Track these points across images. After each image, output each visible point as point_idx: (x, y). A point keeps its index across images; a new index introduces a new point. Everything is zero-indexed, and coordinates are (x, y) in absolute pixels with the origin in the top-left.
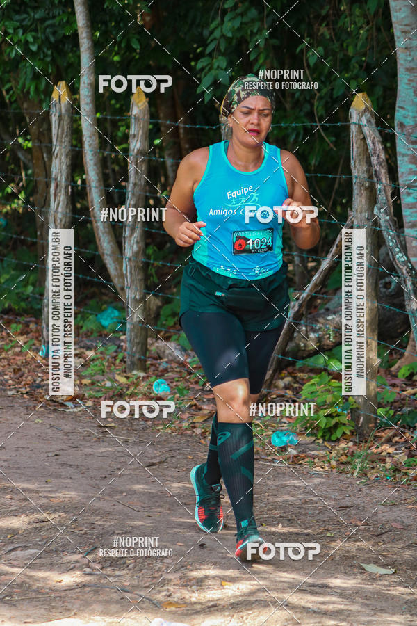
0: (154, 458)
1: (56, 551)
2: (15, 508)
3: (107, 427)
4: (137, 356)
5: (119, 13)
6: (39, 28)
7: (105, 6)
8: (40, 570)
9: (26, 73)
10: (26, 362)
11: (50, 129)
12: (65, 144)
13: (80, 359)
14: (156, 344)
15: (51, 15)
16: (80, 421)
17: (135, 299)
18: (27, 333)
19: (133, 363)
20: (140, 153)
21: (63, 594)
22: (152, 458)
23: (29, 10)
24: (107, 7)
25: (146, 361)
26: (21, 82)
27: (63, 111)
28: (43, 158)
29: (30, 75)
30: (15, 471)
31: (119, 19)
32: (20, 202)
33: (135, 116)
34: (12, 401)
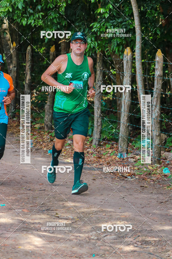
0: (163, 200)
1: (123, 237)
2: (107, 219)
3: (144, 187)
4: (157, 158)
5: (152, 19)
6: (120, 25)
7: (146, 17)
8: (116, 244)
9: (114, 44)
10: (112, 160)
11: (123, 66)
12: (129, 72)
13: (134, 159)
14: (165, 153)
15: (125, 21)
16: (133, 184)
17: (156, 135)
18: (113, 148)
19: (155, 161)
20: (159, 76)
21: (125, 254)
22: (162, 200)
23: (116, 18)
24: (147, 17)
25: (160, 160)
26: (112, 47)
27: (129, 59)
28: (120, 78)
29: (116, 45)
30: (107, 204)
31: (152, 22)
32: (111, 95)
33: (157, 61)
34: (106, 176)
